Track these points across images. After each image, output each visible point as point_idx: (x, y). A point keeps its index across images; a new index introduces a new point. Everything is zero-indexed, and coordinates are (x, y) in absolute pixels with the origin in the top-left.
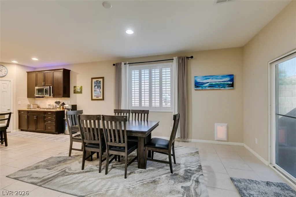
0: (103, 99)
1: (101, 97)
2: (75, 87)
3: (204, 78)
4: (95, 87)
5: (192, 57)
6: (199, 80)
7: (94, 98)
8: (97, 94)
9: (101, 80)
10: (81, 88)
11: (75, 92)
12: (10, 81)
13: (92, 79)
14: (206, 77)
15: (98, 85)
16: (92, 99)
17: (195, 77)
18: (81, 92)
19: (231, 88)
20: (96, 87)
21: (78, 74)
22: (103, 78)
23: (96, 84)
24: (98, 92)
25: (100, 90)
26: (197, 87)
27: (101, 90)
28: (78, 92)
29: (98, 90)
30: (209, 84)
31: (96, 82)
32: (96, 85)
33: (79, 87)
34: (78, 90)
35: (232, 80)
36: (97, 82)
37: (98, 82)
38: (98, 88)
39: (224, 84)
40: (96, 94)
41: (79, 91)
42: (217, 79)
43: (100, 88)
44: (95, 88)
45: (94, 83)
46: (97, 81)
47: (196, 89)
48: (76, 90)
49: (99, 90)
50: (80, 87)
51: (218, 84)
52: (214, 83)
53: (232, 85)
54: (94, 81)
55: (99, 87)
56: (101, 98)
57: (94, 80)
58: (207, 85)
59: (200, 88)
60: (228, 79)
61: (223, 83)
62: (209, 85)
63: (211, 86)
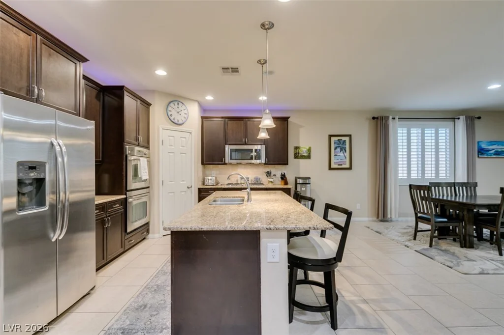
0: (350, 168)
1: (345, 164)
2: (296, 148)
3: (490, 144)
4: (336, 148)
5: (479, 118)
6: (484, 146)
7: (333, 166)
8: (339, 161)
9: (347, 139)
10: (309, 150)
11: (297, 156)
12: (191, 133)
13: (330, 136)
14: (492, 143)
15: (341, 146)
16: (330, 168)
17: (478, 142)
18: (309, 157)
20: (339, 150)
21: (301, 126)
22: (350, 136)
23: (338, 145)
24: (341, 158)
25: (345, 154)
26: (482, 154)
27: (347, 154)
28: (303, 157)
29: (341, 154)
30: (494, 151)
31: (338, 142)
32: (338, 147)
33: (305, 148)
34: (304, 153)
36: (340, 142)
37: (342, 142)
38: (341, 151)
40: (337, 161)
41: (306, 154)
42: (502, 145)
43: (345, 151)
44: (336, 151)
45: (335, 143)
46: (339, 140)
47: (480, 156)
48: (299, 153)
49: (343, 154)
50: (308, 148)
51: (503, 151)
52: (500, 150)
54: (335, 141)
55: (343, 149)
56: (348, 166)
57: (333, 139)
58: (492, 152)
59: (485, 156)
62: (495, 152)
63: (497, 153)
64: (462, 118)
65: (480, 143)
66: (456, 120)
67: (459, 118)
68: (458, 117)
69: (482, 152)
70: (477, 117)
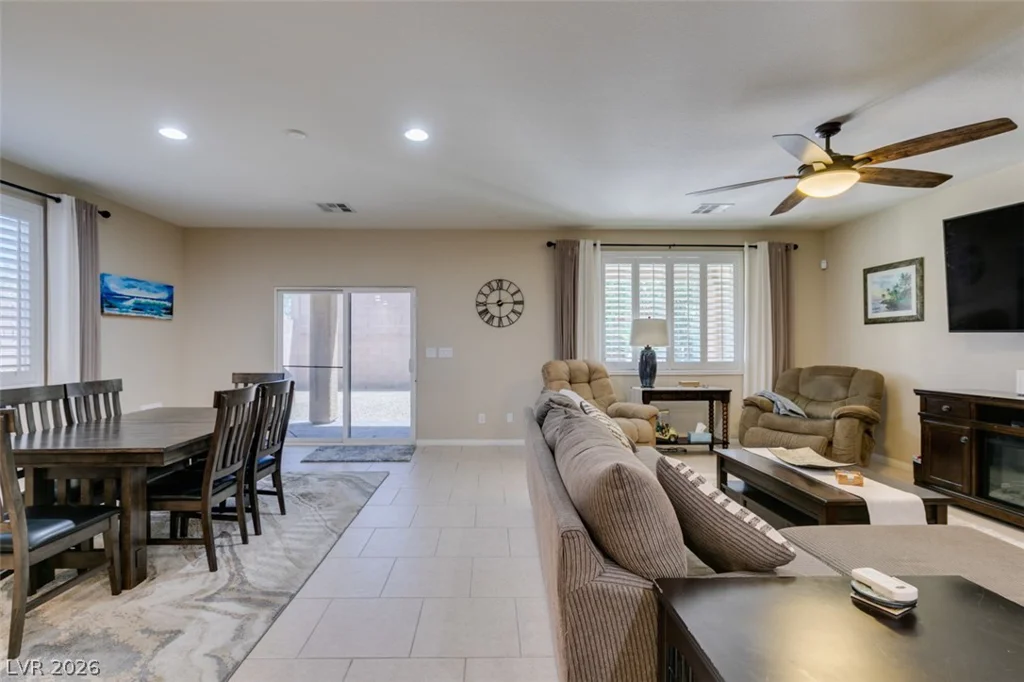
3: (126, 283)
5: (106, 214)
6: (114, 287)
14: (131, 282)
17: (103, 276)
19: (169, 317)
26: (111, 306)
30: (133, 301)
35: (170, 299)
39: (159, 306)
42: (148, 290)
47: (106, 311)
51: (149, 304)
52: (144, 301)
53: (170, 311)
58: (130, 303)
59: (115, 311)
60: (164, 295)
61: (158, 302)
62: (135, 303)
63: (139, 307)
64: (68, 201)
65: (106, 279)
66: (51, 203)
67: (58, 200)
68: (55, 195)
69: (109, 300)
70: (101, 210)
